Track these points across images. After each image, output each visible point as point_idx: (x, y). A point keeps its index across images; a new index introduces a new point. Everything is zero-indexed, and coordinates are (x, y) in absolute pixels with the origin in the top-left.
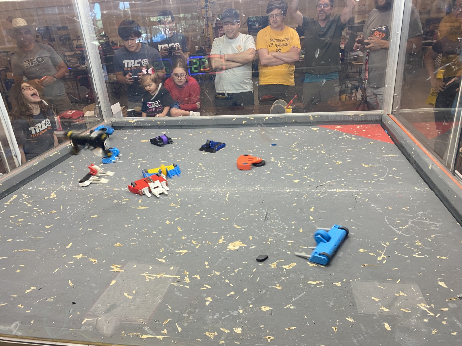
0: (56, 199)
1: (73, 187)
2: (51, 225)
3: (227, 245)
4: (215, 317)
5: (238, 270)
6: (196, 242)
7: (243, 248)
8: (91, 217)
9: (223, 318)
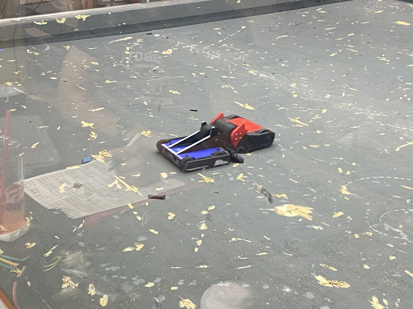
0: (165, 56)
1: (205, 50)
2: (115, 82)
3: (281, 204)
4: (107, 269)
5: (238, 240)
6: (243, 178)
7: (300, 220)
8: (170, 91)
9: (114, 276)
